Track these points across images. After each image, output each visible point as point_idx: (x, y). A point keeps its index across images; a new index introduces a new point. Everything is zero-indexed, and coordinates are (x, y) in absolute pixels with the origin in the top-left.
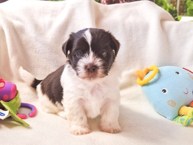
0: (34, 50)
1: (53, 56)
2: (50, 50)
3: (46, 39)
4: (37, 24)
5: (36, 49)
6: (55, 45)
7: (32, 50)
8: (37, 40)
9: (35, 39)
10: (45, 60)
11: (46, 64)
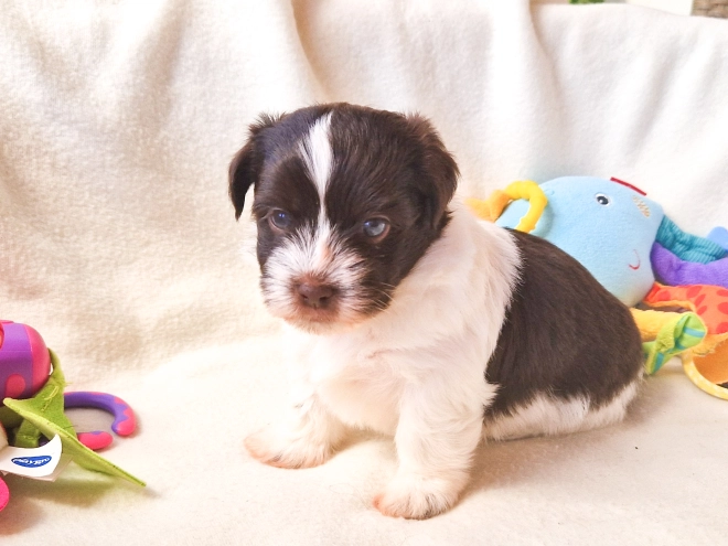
0: (47, 159)
1: (136, 178)
2: (122, 155)
3: (97, 105)
4: (41, 38)
5: (56, 153)
6: (141, 131)
7: (35, 160)
8: (55, 117)
9: (46, 113)
10: (104, 200)
11: (107, 213)
